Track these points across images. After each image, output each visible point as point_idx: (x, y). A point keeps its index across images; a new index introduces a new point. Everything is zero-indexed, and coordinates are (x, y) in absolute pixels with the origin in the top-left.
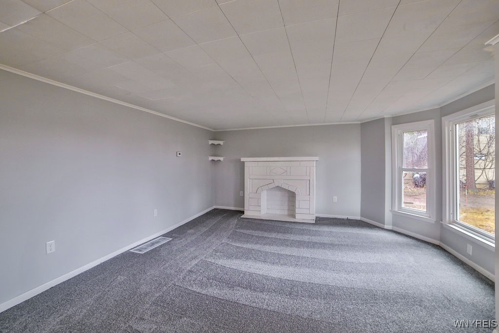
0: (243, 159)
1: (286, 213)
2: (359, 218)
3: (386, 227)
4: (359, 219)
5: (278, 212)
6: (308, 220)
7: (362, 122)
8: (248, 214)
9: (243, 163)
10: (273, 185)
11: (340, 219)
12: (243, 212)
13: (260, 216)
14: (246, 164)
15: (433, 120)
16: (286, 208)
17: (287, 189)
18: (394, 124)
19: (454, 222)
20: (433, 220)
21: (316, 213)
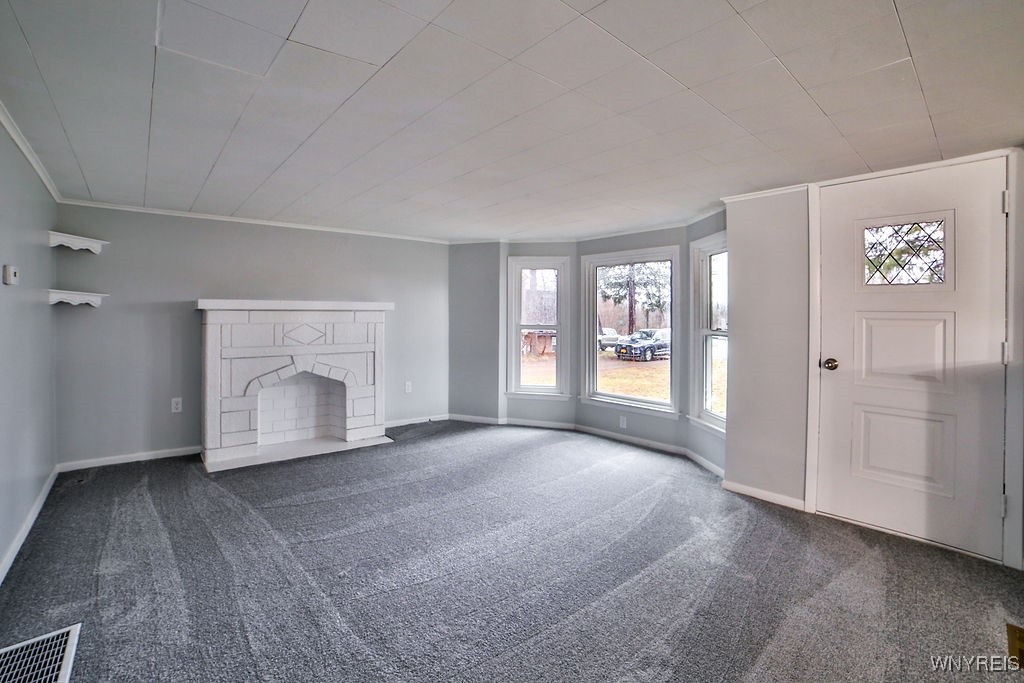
0: (202, 304)
1: (311, 434)
2: (445, 416)
3: (502, 420)
4: (447, 418)
5: (291, 437)
6: (372, 438)
7: (453, 243)
8: (217, 459)
9: (202, 313)
10: (291, 372)
11: (422, 425)
12: (197, 459)
13: (255, 458)
14: (211, 318)
15: (568, 258)
16: (311, 421)
17: (326, 376)
18: (511, 255)
19: (595, 394)
20: (567, 396)
21: (388, 419)
